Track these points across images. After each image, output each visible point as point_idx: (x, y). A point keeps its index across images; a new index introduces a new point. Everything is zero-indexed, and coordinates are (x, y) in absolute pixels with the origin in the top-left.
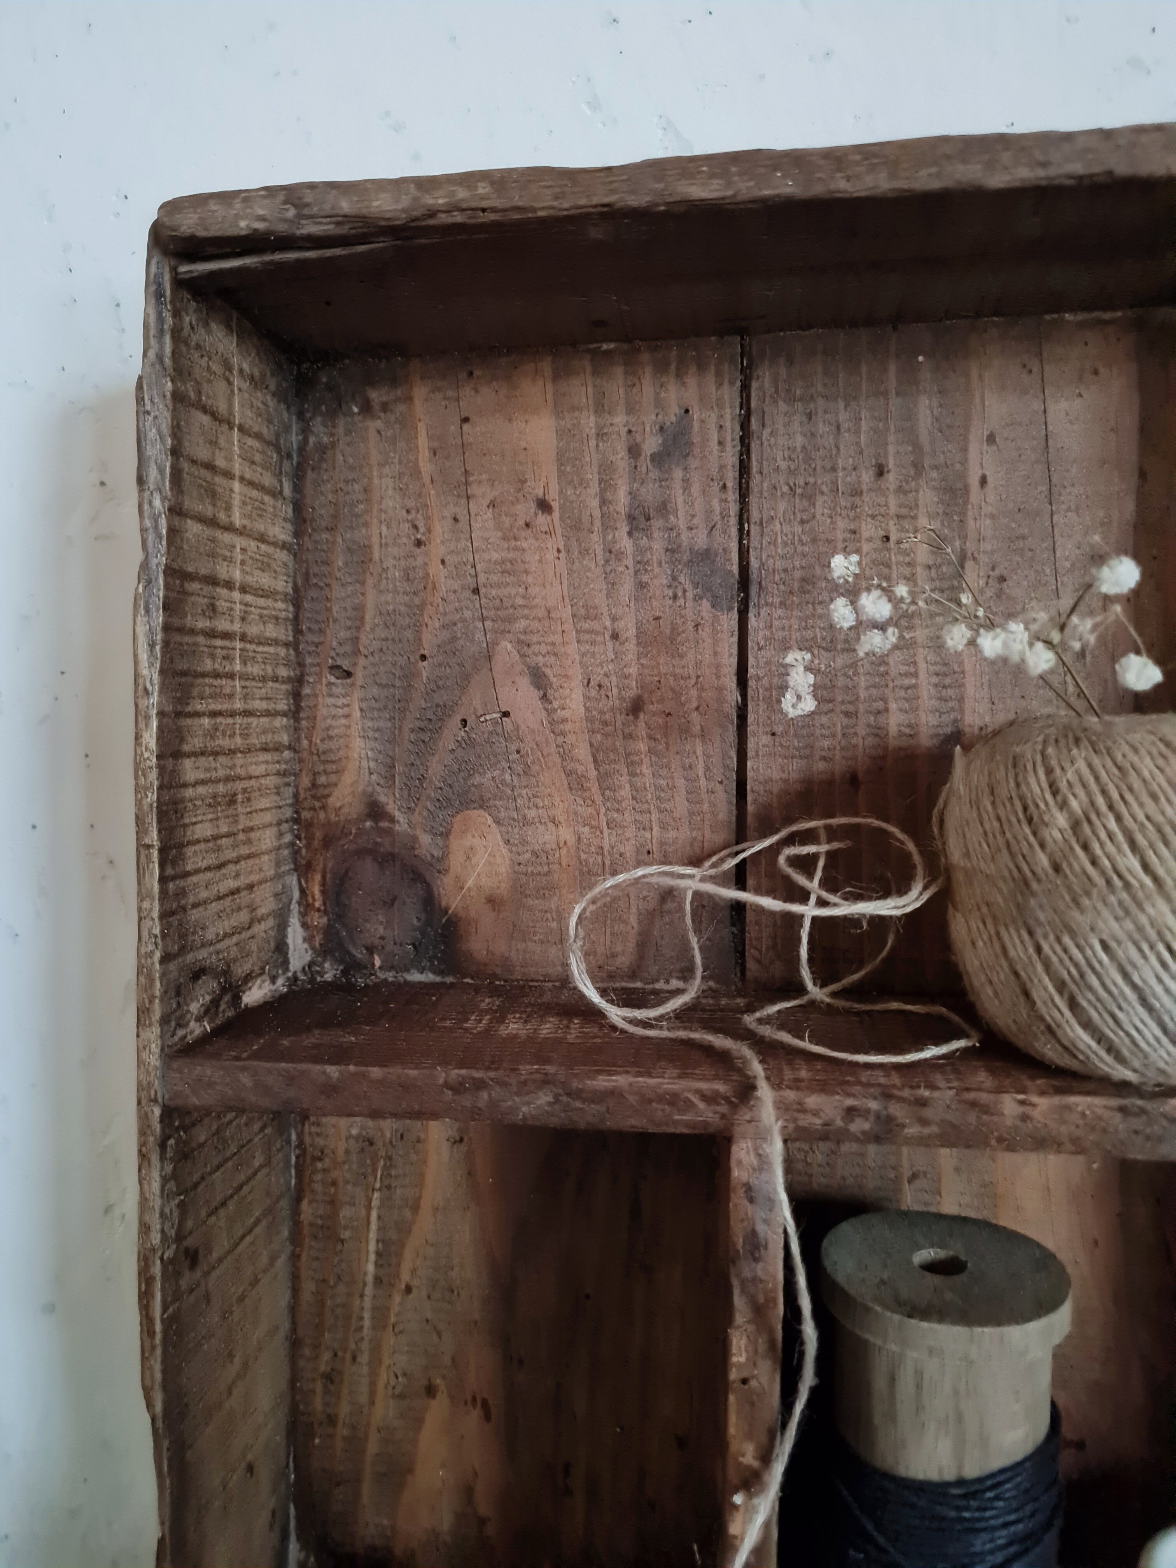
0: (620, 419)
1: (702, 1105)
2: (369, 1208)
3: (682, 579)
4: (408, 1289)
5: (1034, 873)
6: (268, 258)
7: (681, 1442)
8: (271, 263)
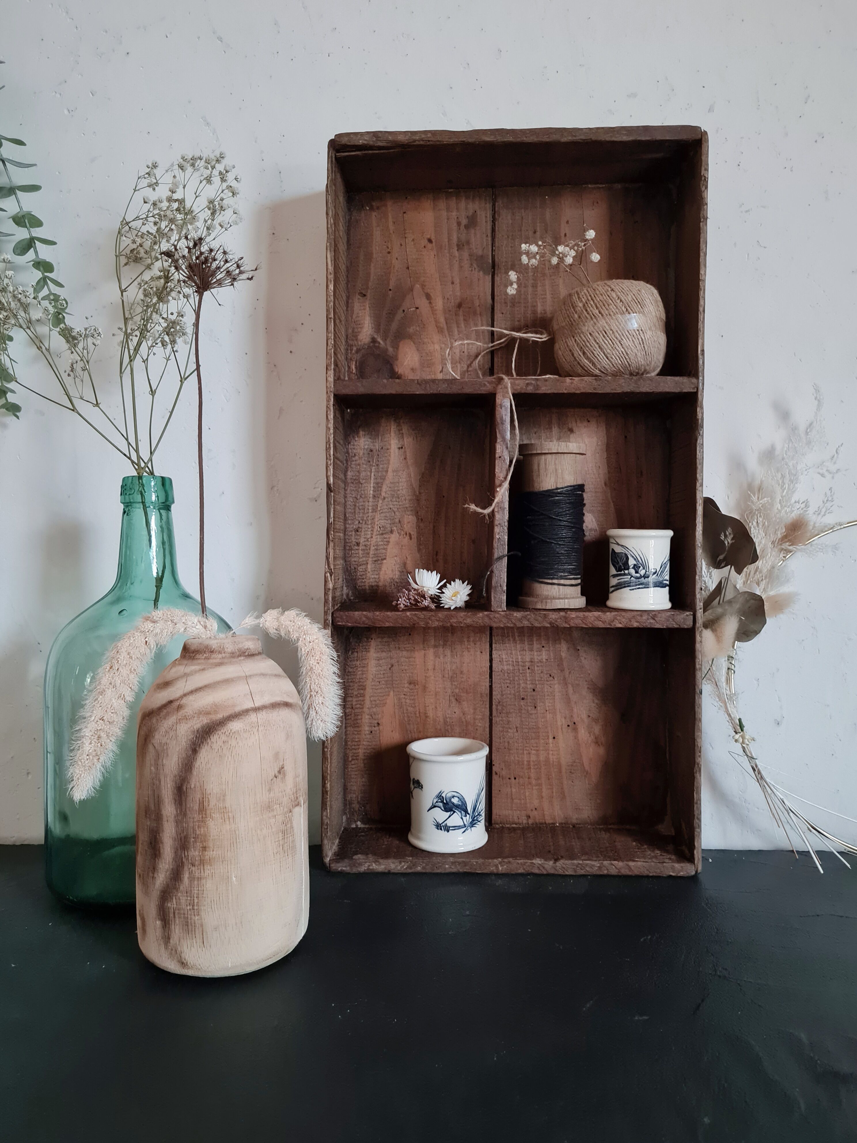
0: (454, 214)
1: (488, 385)
2: (371, 472)
3: (474, 265)
4: (384, 498)
5: (574, 320)
6: (364, 152)
7: (474, 541)
8: (364, 154)
